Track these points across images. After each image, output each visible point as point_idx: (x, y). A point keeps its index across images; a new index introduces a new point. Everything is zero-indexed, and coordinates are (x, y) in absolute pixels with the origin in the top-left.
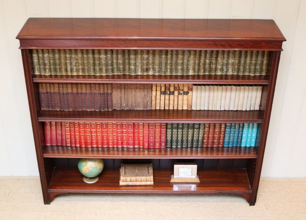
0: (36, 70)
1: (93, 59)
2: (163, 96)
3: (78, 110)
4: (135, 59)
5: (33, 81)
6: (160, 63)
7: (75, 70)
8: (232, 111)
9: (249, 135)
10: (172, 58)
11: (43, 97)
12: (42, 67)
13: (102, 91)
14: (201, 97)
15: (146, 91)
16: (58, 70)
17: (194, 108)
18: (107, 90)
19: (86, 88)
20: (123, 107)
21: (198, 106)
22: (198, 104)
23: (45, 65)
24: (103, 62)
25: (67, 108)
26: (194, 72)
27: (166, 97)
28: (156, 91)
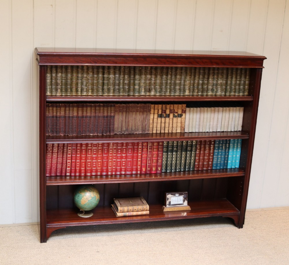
0: (48, 90)
1: (103, 79)
2: (159, 119)
3: (82, 135)
4: (140, 80)
5: (46, 100)
6: (161, 84)
7: (85, 90)
8: (219, 132)
9: (234, 156)
10: (171, 78)
11: (49, 122)
12: (54, 87)
13: (106, 114)
14: (193, 119)
15: (145, 113)
16: (69, 90)
17: (186, 131)
18: (111, 113)
19: (91, 111)
20: (123, 131)
21: (190, 128)
22: (190, 126)
23: (57, 84)
24: (111, 81)
25: (72, 132)
26: (189, 92)
27: (162, 121)
28: (154, 114)
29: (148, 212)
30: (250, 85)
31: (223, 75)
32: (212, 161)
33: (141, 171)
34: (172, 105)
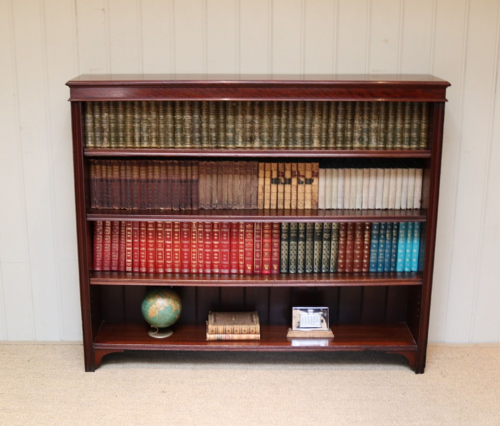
0: (90, 139)
1: (173, 122)
2: (274, 187)
3: (147, 208)
4: (234, 123)
5: (84, 154)
6: (271, 130)
7: (145, 139)
8: (379, 209)
10: (287, 119)
11: (96, 187)
12: (98, 134)
13: (183, 177)
14: (331, 187)
15: (249, 177)
16: (121, 139)
17: (321, 206)
18: (192, 175)
19: (160, 172)
20: (214, 204)
21: (327, 202)
22: (327, 198)
23: (102, 130)
24: (188, 126)
25: (131, 204)
26: (320, 142)
27: (279, 189)
28: (265, 177)
29: (258, 336)
30: (428, 130)
31: (378, 115)
32: (369, 259)
33: (245, 268)
34: (294, 165)
